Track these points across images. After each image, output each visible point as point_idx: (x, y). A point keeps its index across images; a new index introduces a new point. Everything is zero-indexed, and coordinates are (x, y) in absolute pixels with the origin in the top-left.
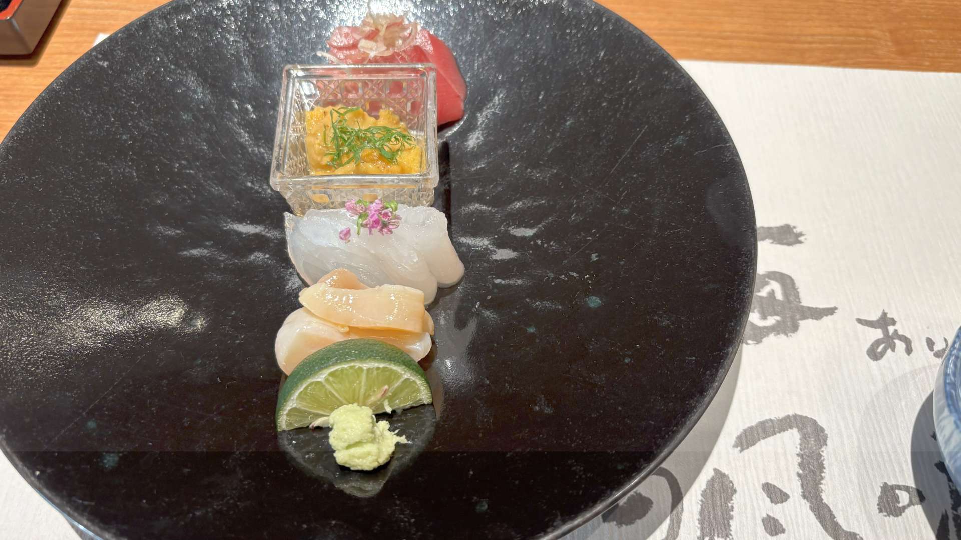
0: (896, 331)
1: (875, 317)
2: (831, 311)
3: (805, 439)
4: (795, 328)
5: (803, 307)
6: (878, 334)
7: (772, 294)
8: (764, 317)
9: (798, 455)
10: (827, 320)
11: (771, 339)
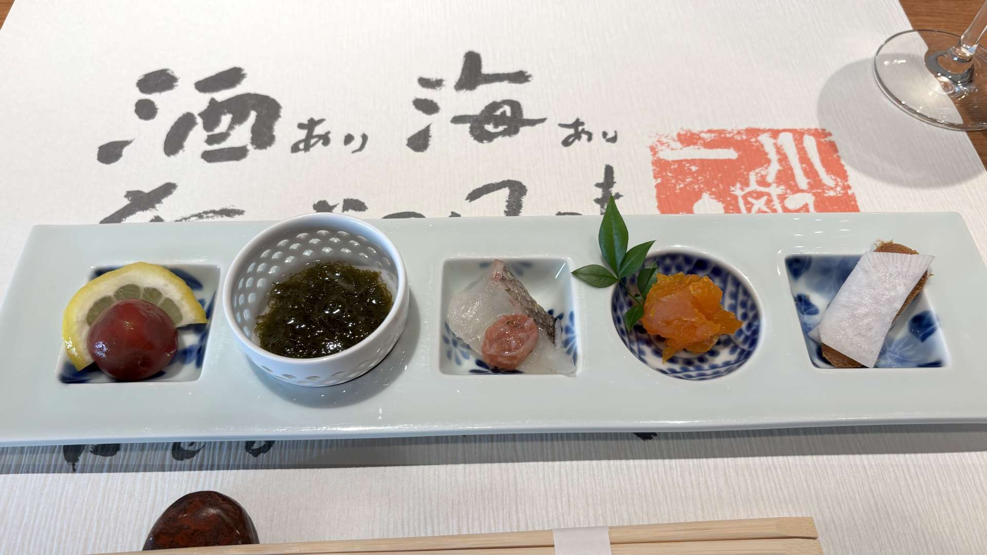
0: (583, 129)
1: (571, 121)
2: (542, 121)
3: (513, 192)
4: (516, 131)
5: (524, 119)
6: (572, 131)
7: (504, 113)
8: (496, 126)
9: (507, 201)
10: (538, 126)
11: (500, 139)
